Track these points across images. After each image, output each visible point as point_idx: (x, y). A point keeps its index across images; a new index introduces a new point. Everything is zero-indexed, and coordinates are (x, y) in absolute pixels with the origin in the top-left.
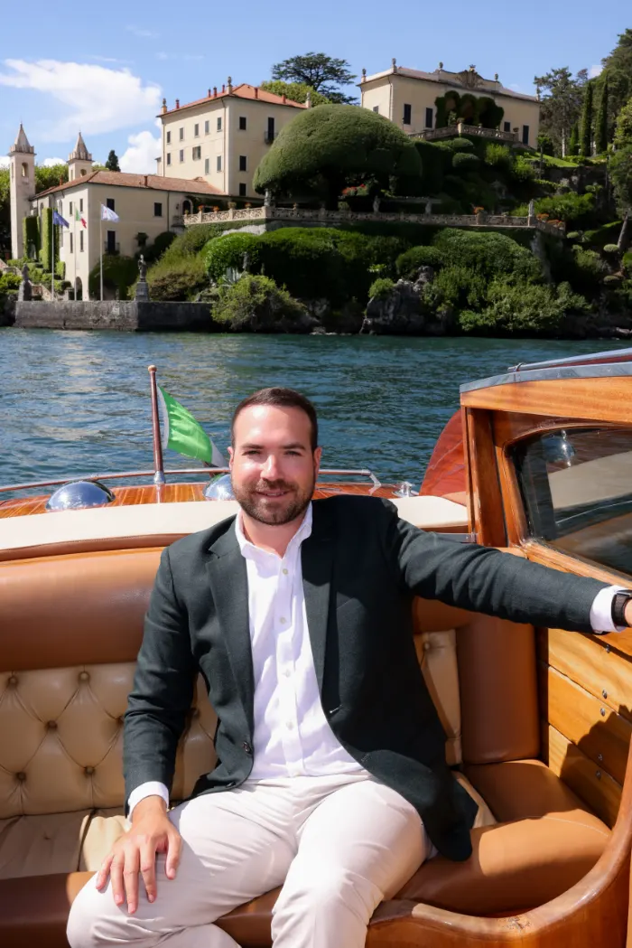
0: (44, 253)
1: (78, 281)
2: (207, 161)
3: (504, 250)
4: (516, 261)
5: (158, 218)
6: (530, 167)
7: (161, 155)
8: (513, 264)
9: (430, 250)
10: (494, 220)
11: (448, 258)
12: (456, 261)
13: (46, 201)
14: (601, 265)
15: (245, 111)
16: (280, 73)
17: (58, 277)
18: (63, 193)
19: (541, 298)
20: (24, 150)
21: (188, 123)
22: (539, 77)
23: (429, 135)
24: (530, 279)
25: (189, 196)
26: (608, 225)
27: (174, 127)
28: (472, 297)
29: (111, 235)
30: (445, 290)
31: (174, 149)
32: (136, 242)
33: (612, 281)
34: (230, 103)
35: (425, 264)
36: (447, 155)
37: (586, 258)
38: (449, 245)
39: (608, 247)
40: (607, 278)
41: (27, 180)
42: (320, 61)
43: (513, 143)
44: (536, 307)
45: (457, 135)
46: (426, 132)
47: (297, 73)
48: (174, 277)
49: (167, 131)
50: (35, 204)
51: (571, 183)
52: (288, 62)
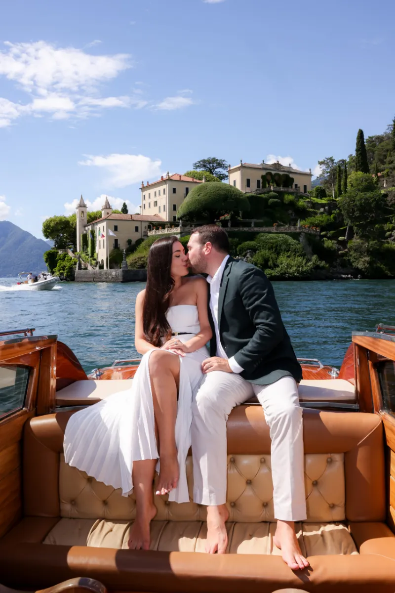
0: (89, 249)
1: (102, 261)
2: (160, 207)
3: (286, 242)
4: (291, 246)
5: (137, 233)
6: (305, 204)
7: (141, 205)
8: (290, 248)
9: (252, 243)
10: (282, 229)
11: (260, 246)
12: (264, 247)
13: (90, 227)
14: (336, 246)
15: (175, 185)
16: (197, 166)
17: (94, 260)
18: (97, 223)
19: (301, 263)
20: (82, 206)
21: (152, 191)
22: (321, 161)
23: (258, 192)
24: (298, 254)
25: (151, 223)
26: (342, 228)
27: (146, 193)
28: (270, 263)
29: (116, 241)
30: (258, 260)
31: (146, 202)
32: (127, 243)
33: (342, 254)
34: (168, 182)
35: (249, 249)
36: (266, 200)
37: (328, 243)
38: (261, 240)
39: (341, 238)
40: (340, 252)
41: (83, 218)
42: (214, 160)
43: (298, 193)
44: (299, 267)
45: (271, 191)
46: (256, 190)
47: (204, 166)
48: (140, 258)
49: (143, 194)
50: (86, 228)
51: (325, 209)
52: (199, 162)
